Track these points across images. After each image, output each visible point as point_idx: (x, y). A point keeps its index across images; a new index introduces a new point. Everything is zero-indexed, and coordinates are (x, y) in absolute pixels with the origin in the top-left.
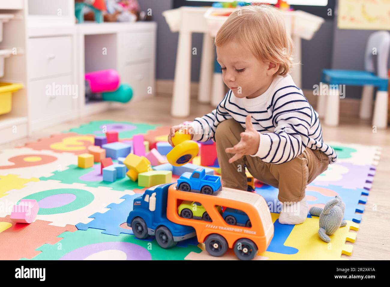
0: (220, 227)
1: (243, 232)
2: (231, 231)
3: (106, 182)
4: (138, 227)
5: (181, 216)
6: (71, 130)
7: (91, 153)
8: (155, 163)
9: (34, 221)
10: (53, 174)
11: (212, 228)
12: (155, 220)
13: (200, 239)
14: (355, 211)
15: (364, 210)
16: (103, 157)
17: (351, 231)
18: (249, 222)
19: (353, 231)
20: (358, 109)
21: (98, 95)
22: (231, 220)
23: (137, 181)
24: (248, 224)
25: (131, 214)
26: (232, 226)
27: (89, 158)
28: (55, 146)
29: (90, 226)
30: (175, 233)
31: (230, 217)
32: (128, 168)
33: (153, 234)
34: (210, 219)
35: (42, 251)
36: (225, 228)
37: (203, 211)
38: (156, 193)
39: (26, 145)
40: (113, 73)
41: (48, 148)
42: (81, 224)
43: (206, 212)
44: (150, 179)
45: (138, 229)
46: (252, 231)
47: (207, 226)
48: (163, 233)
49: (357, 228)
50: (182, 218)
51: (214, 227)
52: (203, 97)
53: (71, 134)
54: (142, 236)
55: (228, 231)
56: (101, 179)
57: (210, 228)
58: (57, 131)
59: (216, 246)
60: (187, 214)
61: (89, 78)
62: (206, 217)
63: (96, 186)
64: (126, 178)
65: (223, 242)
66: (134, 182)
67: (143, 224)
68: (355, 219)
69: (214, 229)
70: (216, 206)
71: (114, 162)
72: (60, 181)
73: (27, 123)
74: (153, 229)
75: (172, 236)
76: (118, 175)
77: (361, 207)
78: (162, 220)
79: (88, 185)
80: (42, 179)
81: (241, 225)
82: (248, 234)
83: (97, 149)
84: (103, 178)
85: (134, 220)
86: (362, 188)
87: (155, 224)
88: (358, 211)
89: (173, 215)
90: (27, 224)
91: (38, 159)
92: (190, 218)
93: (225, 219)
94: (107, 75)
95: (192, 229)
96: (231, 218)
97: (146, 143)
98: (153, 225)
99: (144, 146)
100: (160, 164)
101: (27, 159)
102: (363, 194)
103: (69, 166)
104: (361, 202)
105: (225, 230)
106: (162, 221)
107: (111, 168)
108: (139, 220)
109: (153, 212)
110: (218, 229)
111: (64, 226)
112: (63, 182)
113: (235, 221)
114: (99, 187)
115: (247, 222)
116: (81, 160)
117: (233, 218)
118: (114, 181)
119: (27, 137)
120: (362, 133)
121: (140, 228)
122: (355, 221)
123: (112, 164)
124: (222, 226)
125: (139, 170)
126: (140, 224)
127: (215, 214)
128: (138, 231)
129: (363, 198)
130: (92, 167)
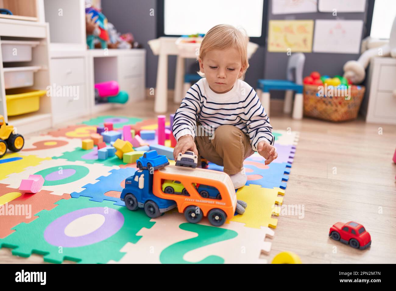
0: (196, 200)
1: (215, 204)
2: (205, 203)
3: (100, 160)
4: (129, 201)
5: (165, 192)
6: (83, 123)
7: (92, 138)
8: (136, 145)
9: (40, 191)
10: (62, 155)
11: (190, 201)
12: (143, 195)
13: (181, 210)
14: (281, 179)
15: (289, 179)
16: (101, 142)
17: (279, 196)
18: (219, 195)
19: (280, 196)
20: (282, 106)
21: (105, 99)
22: (204, 194)
23: (122, 159)
24: (218, 196)
25: (124, 191)
26: (205, 198)
27: (90, 143)
28: (68, 134)
29: (81, 195)
30: (161, 206)
31: (204, 191)
32: (116, 149)
33: (142, 206)
34: (188, 193)
35: (39, 216)
36: (201, 201)
37: (182, 188)
39: (49, 134)
40: (115, 84)
41: (64, 135)
42: (74, 193)
43: (185, 188)
44: (131, 158)
45: (130, 203)
46: (222, 202)
48: (150, 206)
49: (284, 193)
50: (165, 194)
51: (191, 200)
52: (177, 99)
53: (83, 125)
54: (134, 208)
55: (203, 203)
56: (97, 158)
57: (188, 201)
58: (73, 124)
59: (193, 215)
60: (170, 190)
61: (98, 87)
62: (185, 193)
63: (92, 163)
64: (116, 157)
66: (120, 160)
67: (134, 199)
68: (282, 186)
69: (192, 202)
70: (193, 183)
71: (107, 145)
72: (67, 160)
73: (51, 118)
74: (142, 203)
75: (159, 208)
76: (110, 154)
77: (286, 177)
78: (149, 195)
79: (87, 162)
80: (54, 158)
81: (213, 197)
82: (219, 205)
83: (97, 136)
84: (99, 157)
85: (127, 196)
86: (286, 162)
87: (144, 199)
88: (284, 180)
89: (158, 192)
90: (33, 194)
91: (55, 143)
92: (172, 194)
93: (200, 193)
94: (110, 85)
95: (173, 202)
96: (204, 193)
97: (133, 131)
98: (142, 200)
99: (131, 134)
100: (140, 146)
101: (46, 144)
102: (287, 166)
103: (76, 149)
104: (286, 173)
105: (200, 203)
106: (149, 197)
107: (104, 150)
108: (131, 196)
109: (142, 189)
110: (195, 202)
111: (62, 195)
112: (68, 160)
113: (208, 195)
114: (95, 164)
115: (218, 195)
116: (84, 144)
117: (206, 192)
118: (106, 159)
119: (51, 128)
120: (285, 122)
121: (131, 202)
122: (282, 187)
123: (105, 146)
124: (198, 199)
125: (124, 151)
126: (131, 199)
127: (192, 190)
128: (130, 205)
129: (287, 170)
130: (92, 148)
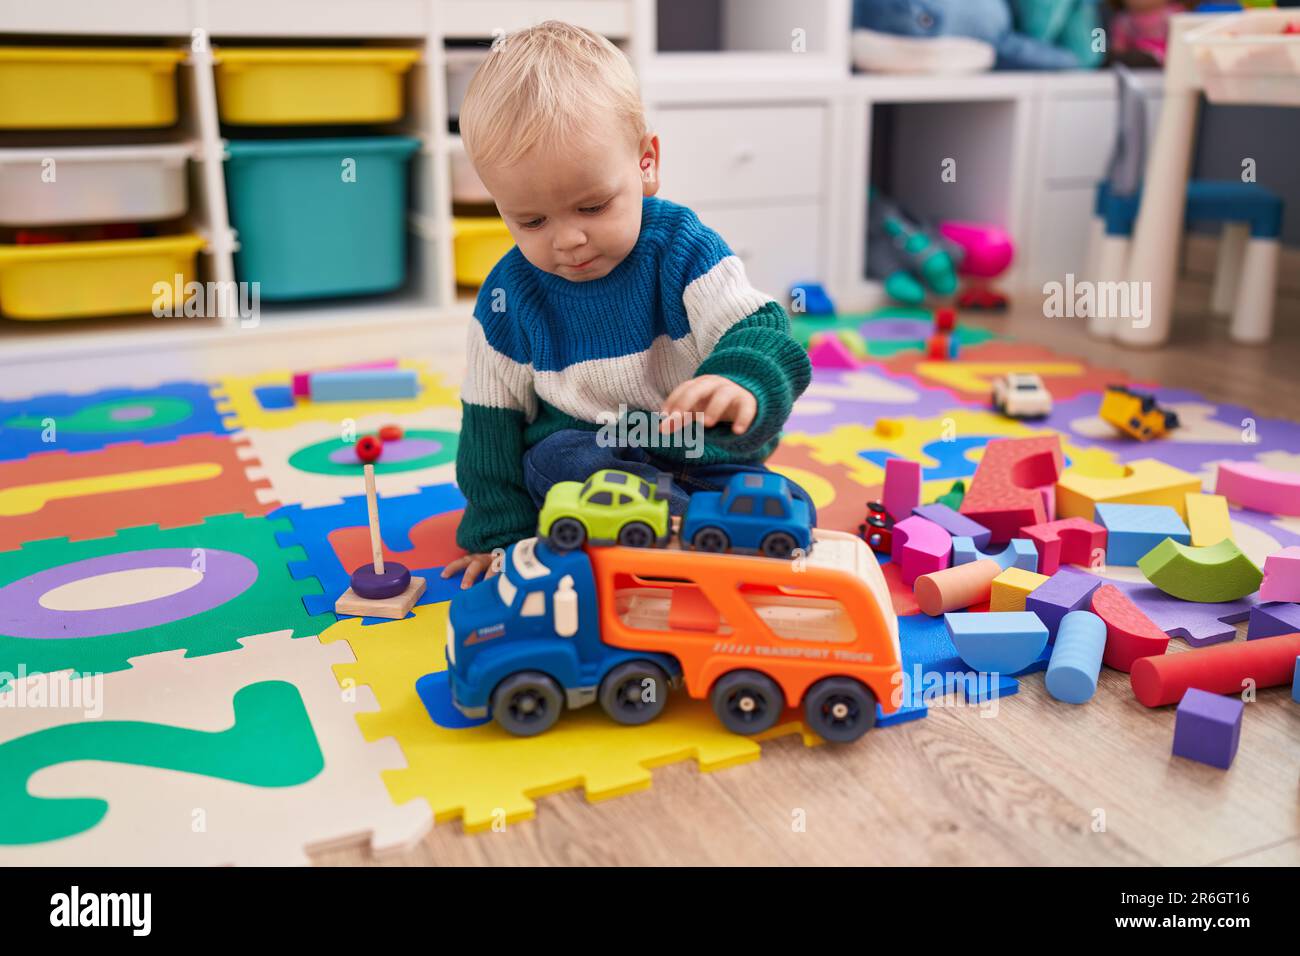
11: (734, 654)
13: (698, 688)
38: (574, 578)
47: (716, 648)
57: (726, 653)
59: (747, 704)
65: (764, 685)
109: (572, 637)
